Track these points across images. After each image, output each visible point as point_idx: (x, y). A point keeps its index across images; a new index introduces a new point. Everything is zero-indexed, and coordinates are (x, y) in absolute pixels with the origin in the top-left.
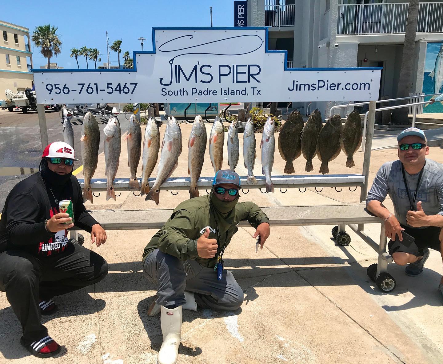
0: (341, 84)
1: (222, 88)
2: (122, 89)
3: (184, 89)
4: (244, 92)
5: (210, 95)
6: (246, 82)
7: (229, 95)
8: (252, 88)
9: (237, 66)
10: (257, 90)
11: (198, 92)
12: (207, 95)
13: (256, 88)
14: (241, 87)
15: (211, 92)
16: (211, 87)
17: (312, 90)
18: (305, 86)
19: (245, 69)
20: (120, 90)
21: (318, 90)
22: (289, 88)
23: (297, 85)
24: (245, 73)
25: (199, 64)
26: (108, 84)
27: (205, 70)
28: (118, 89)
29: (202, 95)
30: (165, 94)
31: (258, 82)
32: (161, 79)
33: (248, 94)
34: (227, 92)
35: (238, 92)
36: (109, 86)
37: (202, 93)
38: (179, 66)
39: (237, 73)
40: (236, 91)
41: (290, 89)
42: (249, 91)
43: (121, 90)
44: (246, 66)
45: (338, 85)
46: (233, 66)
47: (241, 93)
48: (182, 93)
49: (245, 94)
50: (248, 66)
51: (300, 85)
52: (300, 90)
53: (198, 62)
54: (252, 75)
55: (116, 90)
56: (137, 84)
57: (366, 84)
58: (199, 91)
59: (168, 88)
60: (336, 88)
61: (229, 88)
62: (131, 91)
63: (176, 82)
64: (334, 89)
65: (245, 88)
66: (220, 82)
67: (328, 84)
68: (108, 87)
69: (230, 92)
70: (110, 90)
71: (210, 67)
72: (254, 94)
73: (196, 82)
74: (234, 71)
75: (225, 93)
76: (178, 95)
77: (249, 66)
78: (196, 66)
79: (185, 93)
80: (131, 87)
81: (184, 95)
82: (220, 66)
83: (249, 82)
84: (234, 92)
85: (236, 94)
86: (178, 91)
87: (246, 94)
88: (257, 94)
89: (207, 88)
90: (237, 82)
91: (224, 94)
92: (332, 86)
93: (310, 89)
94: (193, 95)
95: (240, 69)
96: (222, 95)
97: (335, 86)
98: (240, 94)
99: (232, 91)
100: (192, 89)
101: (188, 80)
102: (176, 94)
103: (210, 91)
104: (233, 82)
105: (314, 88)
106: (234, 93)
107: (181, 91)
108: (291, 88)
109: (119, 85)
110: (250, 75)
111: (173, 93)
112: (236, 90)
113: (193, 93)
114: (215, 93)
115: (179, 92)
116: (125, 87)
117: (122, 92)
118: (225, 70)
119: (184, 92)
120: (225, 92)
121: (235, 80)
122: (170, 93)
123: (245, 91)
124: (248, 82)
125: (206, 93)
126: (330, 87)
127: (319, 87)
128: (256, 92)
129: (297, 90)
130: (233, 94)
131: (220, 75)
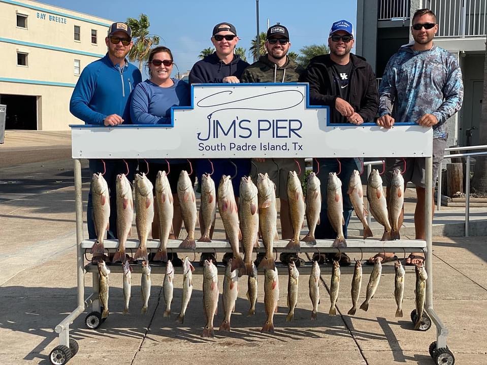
1: (261, 143)
3: (221, 144)
4: (284, 148)
5: (249, 150)
6: (287, 137)
7: (269, 150)
8: (293, 143)
9: (277, 121)
11: (236, 147)
12: (246, 150)
13: (298, 143)
14: (281, 142)
15: (250, 147)
16: (250, 142)
19: (286, 124)
24: (286, 128)
25: (238, 119)
29: (240, 150)
30: (202, 149)
31: (300, 137)
32: (199, 134)
33: (289, 150)
34: (267, 147)
37: (240, 148)
38: (217, 121)
39: (277, 128)
40: (277, 146)
42: (290, 146)
44: (287, 121)
46: (273, 121)
47: (281, 148)
48: (220, 148)
53: (237, 117)
54: (293, 130)
58: (238, 146)
59: (206, 143)
61: (269, 143)
63: (214, 137)
65: (286, 143)
66: (259, 137)
69: (270, 147)
71: (250, 122)
72: (295, 150)
73: (235, 137)
74: (274, 126)
75: (264, 148)
76: (215, 150)
77: (290, 121)
78: (234, 121)
79: (223, 147)
81: (221, 150)
82: (259, 121)
83: (290, 137)
85: (276, 150)
87: (287, 149)
88: (299, 150)
89: (246, 143)
90: (277, 137)
91: (264, 150)
94: (231, 150)
95: (280, 124)
96: (261, 150)
98: (280, 150)
99: (272, 146)
100: (231, 144)
101: (226, 135)
102: (213, 148)
103: (249, 146)
104: (274, 137)
106: (273, 148)
111: (211, 148)
113: (231, 148)
114: (254, 148)
115: (216, 147)
118: (264, 125)
119: (222, 146)
121: (276, 135)
122: (208, 148)
123: (286, 146)
125: (244, 148)
128: (298, 147)
131: (259, 130)
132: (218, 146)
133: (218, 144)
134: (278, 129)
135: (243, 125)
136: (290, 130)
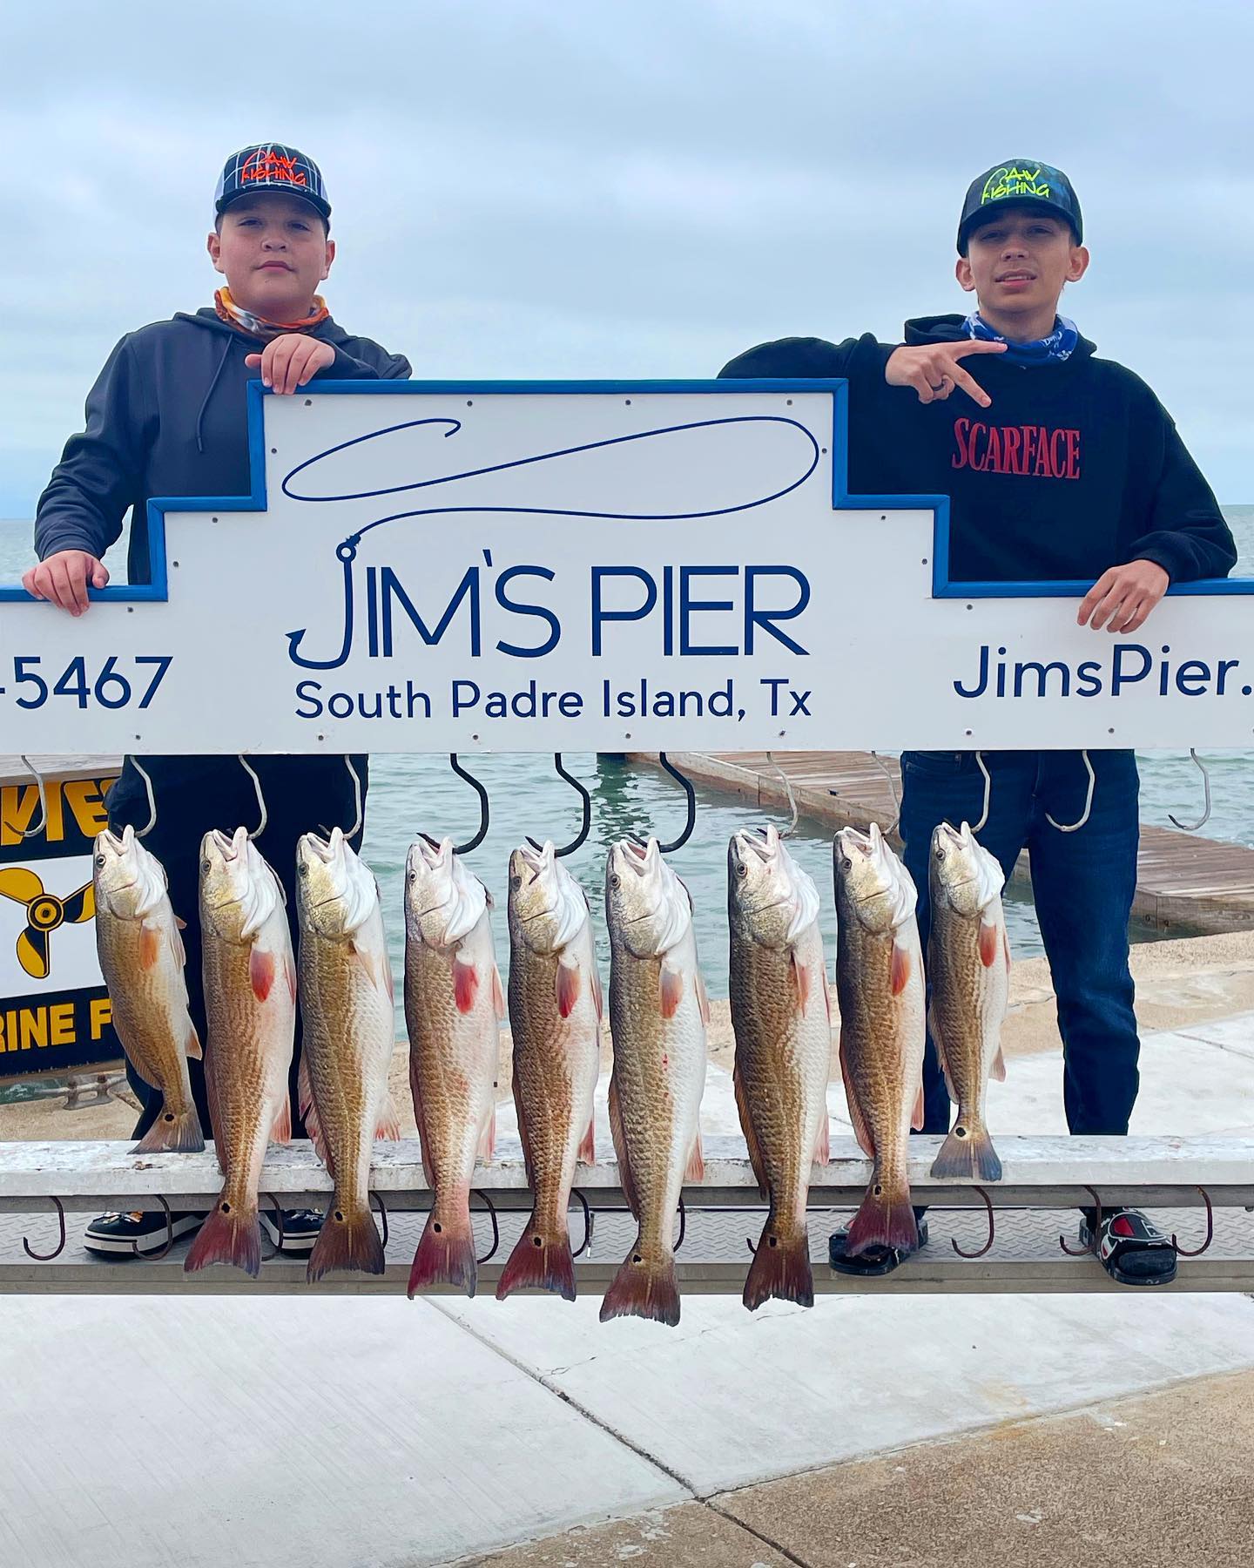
0: (1235, 663)
1: (607, 683)
2: (91, 684)
3: (410, 684)
4: (721, 704)
5: (545, 714)
6: (733, 651)
7: (644, 714)
8: (763, 681)
9: (687, 572)
10: (794, 694)
11: (484, 701)
12: (532, 713)
13: (786, 681)
14: (705, 675)
15: (553, 703)
16: (551, 674)
17: (1081, 692)
18: (1043, 672)
19: (731, 588)
20: (82, 692)
21: (1116, 692)
22: (958, 685)
23: (1002, 667)
24: (728, 606)
25: (489, 564)
26: (19, 661)
27: (521, 589)
28: (73, 683)
29: (503, 713)
30: (313, 708)
31: (798, 650)
32: (296, 637)
33: (742, 713)
34: (636, 701)
35: (691, 702)
36: (27, 668)
37: (503, 704)
38: (387, 572)
39: (687, 606)
40: (683, 697)
41: (967, 688)
42: (751, 696)
43: (88, 691)
44: (733, 570)
45: (1223, 667)
46: (668, 571)
47: (706, 704)
48: (401, 705)
49: (729, 712)
50: (742, 571)
51: (1020, 669)
52: (1018, 693)
53: (487, 553)
54: (764, 618)
55: (60, 689)
58: (491, 697)
59: (331, 682)
60: (1212, 685)
61: (644, 682)
62: (137, 696)
63: (373, 652)
64: (1202, 690)
65: (730, 682)
66: (597, 651)
67: (1165, 666)
68: (21, 677)
69: (651, 701)
70: (31, 691)
71: (549, 575)
72: (774, 712)
73: (476, 651)
74: (673, 597)
75: (623, 704)
76: (378, 713)
77: (751, 571)
78: (472, 578)
79: (419, 703)
80: (141, 678)
81: (410, 715)
82: (598, 572)
83: (749, 650)
84: (671, 703)
85: (683, 713)
86: (379, 696)
87: (735, 711)
88: (794, 713)
89: (533, 683)
90: (686, 650)
91: (620, 713)
92: (1187, 673)
93: (1073, 688)
94: (456, 714)
95: (701, 588)
96: (607, 713)
97: (1206, 677)
98: (700, 713)
99: (658, 696)
100: (456, 684)
101: (431, 640)
102: (370, 707)
103: (546, 697)
104: (668, 650)
105: (1091, 686)
106: (669, 705)
107: (399, 695)
108: (971, 685)
109: (78, 664)
110: (753, 617)
111: (356, 705)
112: (682, 694)
113: (457, 706)
114: (571, 704)
115: (386, 702)
116: (107, 675)
117: (91, 698)
118: (622, 594)
119: (411, 699)
120: (625, 699)
121: (679, 642)
122: (340, 705)
123: (729, 696)
124: (742, 650)
125: (524, 705)
126: (1181, 678)
127: (1118, 679)
128: (786, 703)
129: (1001, 693)
130: (664, 709)
131: (598, 616)
132: (393, 695)
133: (392, 688)
134: (691, 613)
135: (517, 590)
136: (752, 616)
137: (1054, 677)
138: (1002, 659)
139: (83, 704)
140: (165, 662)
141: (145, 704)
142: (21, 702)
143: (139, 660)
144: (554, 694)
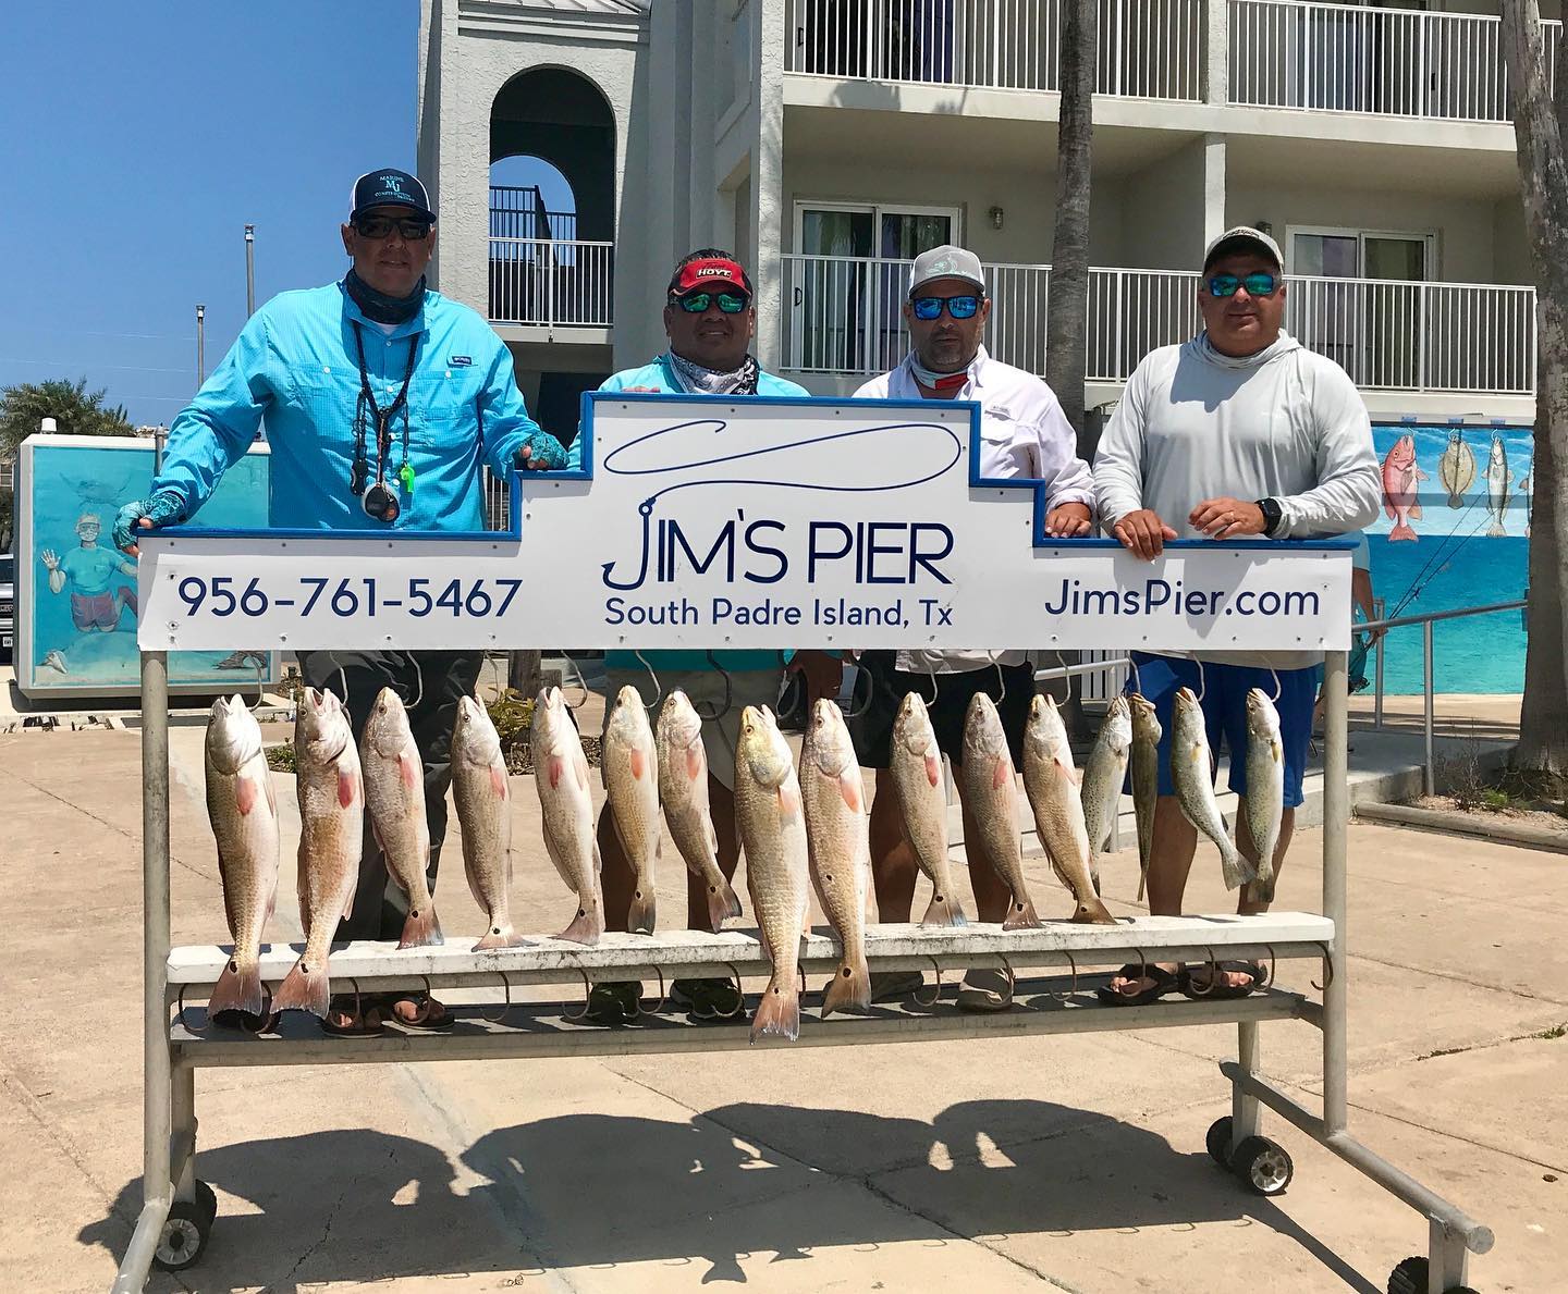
0: (1222, 594)
1: (817, 601)
2: (463, 599)
3: (684, 600)
4: (893, 616)
5: (775, 622)
6: (902, 580)
7: (841, 623)
8: (921, 601)
9: (873, 526)
10: (941, 610)
11: (734, 613)
12: (767, 621)
13: (936, 602)
14: (883, 596)
15: (781, 615)
16: (780, 594)
17: (1126, 611)
18: (1102, 597)
19: (901, 538)
20: (457, 604)
21: (1148, 612)
22: (1048, 605)
23: (1076, 594)
24: (899, 550)
25: (742, 519)
26: (413, 583)
27: (762, 537)
28: (451, 598)
29: (747, 622)
30: (618, 617)
31: (945, 581)
32: (609, 567)
33: (906, 623)
34: (837, 614)
35: (873, 615)
36: (419, 587)
37: (747, 615)
38: (673, 524)
39: (872, 550)
40: (868, 611)
41: (1053, 607)
42: (913, 611)
43: (461, 604)
44: (903, 526)
45: (1215, 596)
46: (860, 526)
47: (883, 617)
48: (678, 615)
49: (898, 622)
50: (909, 527)
51: (1088, 596)
52: (1086, 611)
53: (740, 512)
54: (923, 559)
55: (441, 603)
56: (521, 581)
57: (1306, 595)
58: (739, 610)
59: (630, 599)
60: (1207, 608)
61: (842, 601)
62: (495, 608)
63: (661, 578)
64: (1202, 611)
65: (899, 601)
66: (811, 579)
67: (1179, 594)
68: (414, 593)
69: (847, 614)
70: (420, 604)
71: (781, 527)
72: (928, 623)
73: (730, 578)
74: (863, 543)
75: (828, 616)
76: (662, 621)
77: (915, 527)
78: (730, 527)
79: (690, 614)
80: (498, 595)
81: (684, 622)
82: (814, 526)
83: (912, 580)
84: (859, 616)
85: (867, 623)
86: (663, 609)
87: (902, 622)
88: (940, 623)
89: (768, 601)
90: (871, 579)
91: (826, 622)
92: (1193, 599)
93: (1121, 609)
94: (715, 622)
95: (882, 538)
96: (817, 622)
97: (1204, 602)
98: (879, 623)
99: (851, 610)
100: (716, 601)
101: (701, 570)
102: (657, 617)
103: (776, 611)
104: (859, 580)
105: (1132, 608)
106: (858, 617)
107: (677, 609)
108: (1056, 606)
109: (456, 585)
110: (916, 557)
111: (647, 615)
112: (867, 609)
113: (716, 616)
114: (792, 615)
115: (667, 613)
116: (475, 593)
117: (463, 609)
118: (830, 540)
119: (685, 611)
120: (829, 612)
121: (866, 574)
122: (637, 615)
123: (898, 611)
124: (907, 580)
125: (761, 616)
126: (1188, 603)
127: (1149, 603)
128: (936, 616)
129: (1075, 611)
130: (855, 619)
131: (813, 556)
132: (672, 608)
133: (672, 603)
134: (875, 555)
135: (759, 537)
137: (1110, 600)
138: (1076, 588)
139: (457, 613)
140: (517, 583)
141: (500, 613)
142: (413, 612)
143: (498, 582)
144: (782, 609)
